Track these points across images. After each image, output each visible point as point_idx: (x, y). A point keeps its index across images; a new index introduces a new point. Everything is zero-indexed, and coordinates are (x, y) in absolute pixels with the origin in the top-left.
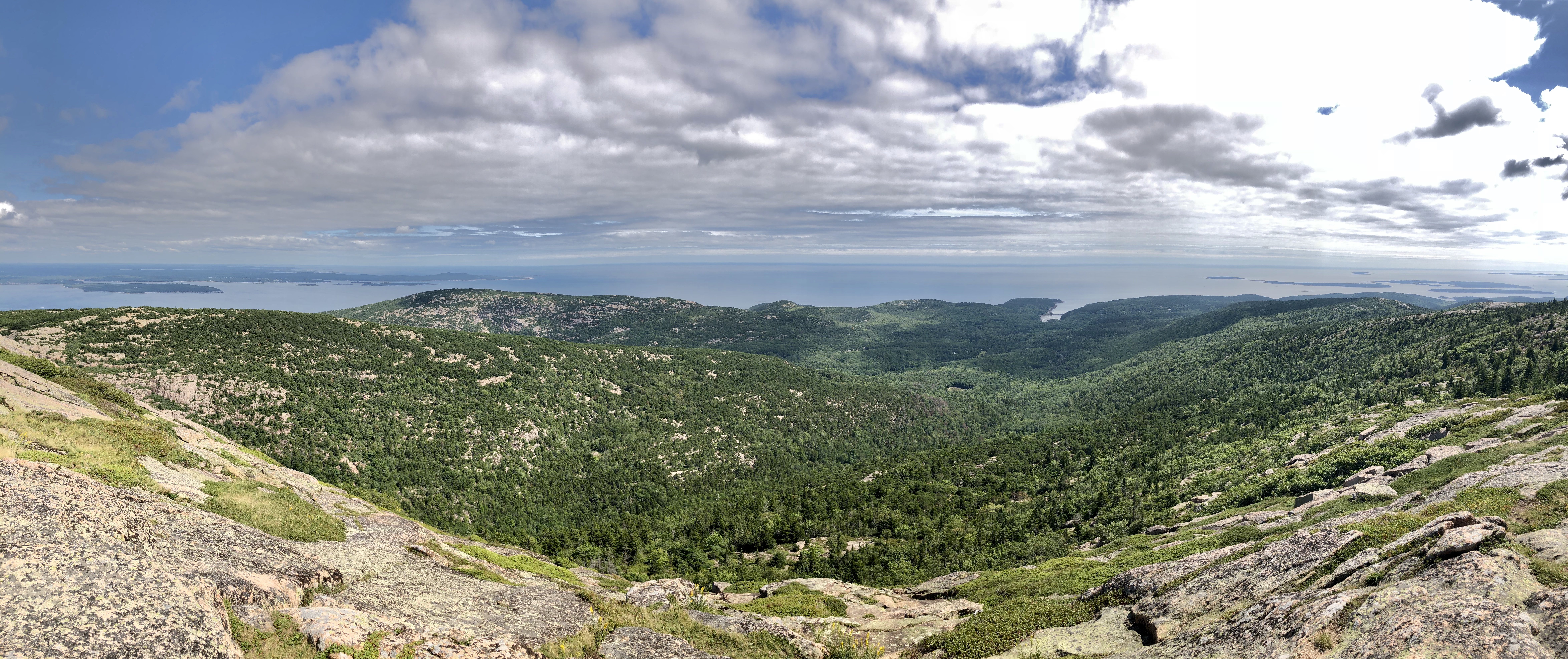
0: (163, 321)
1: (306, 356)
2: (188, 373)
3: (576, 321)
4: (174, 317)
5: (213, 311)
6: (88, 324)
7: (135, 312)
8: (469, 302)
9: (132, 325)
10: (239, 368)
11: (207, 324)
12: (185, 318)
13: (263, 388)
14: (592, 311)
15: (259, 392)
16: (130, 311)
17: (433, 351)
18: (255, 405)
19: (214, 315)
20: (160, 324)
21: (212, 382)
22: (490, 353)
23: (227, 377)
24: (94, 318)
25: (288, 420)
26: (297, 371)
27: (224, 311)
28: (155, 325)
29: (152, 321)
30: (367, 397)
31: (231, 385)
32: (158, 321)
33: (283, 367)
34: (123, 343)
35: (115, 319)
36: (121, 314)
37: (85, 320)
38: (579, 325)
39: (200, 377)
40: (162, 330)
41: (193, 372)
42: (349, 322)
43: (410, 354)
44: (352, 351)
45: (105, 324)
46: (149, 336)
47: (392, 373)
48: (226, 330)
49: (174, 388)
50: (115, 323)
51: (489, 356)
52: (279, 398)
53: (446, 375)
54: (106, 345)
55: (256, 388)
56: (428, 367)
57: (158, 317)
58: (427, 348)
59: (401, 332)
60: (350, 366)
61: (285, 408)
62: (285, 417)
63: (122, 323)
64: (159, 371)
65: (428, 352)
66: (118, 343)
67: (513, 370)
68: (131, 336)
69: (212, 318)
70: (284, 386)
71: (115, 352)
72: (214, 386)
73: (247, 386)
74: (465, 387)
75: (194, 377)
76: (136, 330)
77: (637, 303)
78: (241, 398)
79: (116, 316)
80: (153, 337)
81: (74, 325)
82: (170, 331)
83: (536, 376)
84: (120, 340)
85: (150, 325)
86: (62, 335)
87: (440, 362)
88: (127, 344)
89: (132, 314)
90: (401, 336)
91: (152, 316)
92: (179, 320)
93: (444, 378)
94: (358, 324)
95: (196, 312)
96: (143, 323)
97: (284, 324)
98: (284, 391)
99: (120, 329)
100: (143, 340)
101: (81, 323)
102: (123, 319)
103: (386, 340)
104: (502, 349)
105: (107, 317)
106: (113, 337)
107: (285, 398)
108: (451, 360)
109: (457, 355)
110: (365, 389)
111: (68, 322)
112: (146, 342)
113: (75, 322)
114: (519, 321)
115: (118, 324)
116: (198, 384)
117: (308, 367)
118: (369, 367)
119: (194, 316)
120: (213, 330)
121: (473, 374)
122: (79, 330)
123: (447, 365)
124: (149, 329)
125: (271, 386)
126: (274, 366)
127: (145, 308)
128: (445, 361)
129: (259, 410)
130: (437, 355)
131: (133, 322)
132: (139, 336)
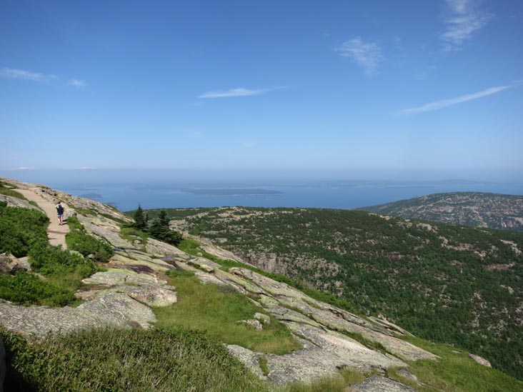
0: (251, 216)
1: (351, 241)
2: (270, 252)
4: (258, 213)
5: (284, 209)
6: (202, 218)
7: (232, 210)
8: (472, 202)
9: (231, 219)
10: (305, 249)
11: (281, 218)
12: (266, 214)
13: (323, 263)
15: (319, 266)
16: (229, 209)
17: (446, 241)
18: (317, 275)
19: (285, 212)
20: (250, 219)
21: (287, 259)
22: (494, 245)
23: (297, 256)
24: (206, 214)
25: (340, 287)
26: (345, 252)
27: (292, 209)
28: (246, 218)
29: (243, 217)
30: (396, 272)
31: (300, 261)
32: (248, 216)
33: (335, 249)
34: (225, 231)
35: (219, 215)
36: (222, 211)
37: (200, 216)
39: (278, 255)
40: (251, 222)
41: (274, 252)
42: (381, 216)
43: (428, 241)
44: (384, 237)
45: (214, 218)
46: (242, 226)
47: (414, 255)
48: (294, 222)
49: (260, 262)
50: (220, 217)
51: (493, 247)
52: (334, 271)
53: (457, 260)
54: (214, 232)
55: (317, 264)
56: (443, 252)
57: (247, 214)
58: (441, 238)
59: (420, 224)
60: (384, 248)
61: (339, 277)
62: (338, 284)
63: (225, 218)
64: (250, 251)
65: (442, 241)
66: (222, 231)
67: (515, 260)
68: (230, 227)
69: (284, 214)
70: (337, 262)
71: (220, 237)
72: (288, 262)
73: (311, 262)
74: (473, 270)
75: (274, 256)
76: (234, 223)
78: (307, 270)
79: (220, 212)
80: (245, 227)
81: (193, 219)
82: (256, 224)
84: (224, 229)
85: (242, 219)
86: (185, 226)
87: (451, 249)
88: (228, 232)
89: (231, 212)
91: (244, 213)
92: (262, 215)
93: (455, 261)
94: (387, 218)
95: (273, 210)
96: (238, 218)
97: (335, 219)
98: (337, 266)
99: (223, 222)
100: (239, 229)
101: (197, 217)
102: (225, 215)
103: (409, 230)
104: (506, 242)
105: (215, 214)
106: (219, 227)
107: (338, 271)
108: (461, 249)
109: (466, 244)
110: (395, 266)
111: (189, 217)
112: (241, 231)
113: (194, 217)
115: (222, 218)
116: (277, 260)
117: (352, 249)
118: (397, 249)
119: (272, 213)
120: (285, 223)
121: (479, 260)
122: (198, 222)
123: (458, 252)
124: (242, 221)
125: (328, 262)
126: (329, 248)
127: (239, 207)
128: (456, 248)
129: (320, 279)
130: (449, 244)
131: (232, 217)
132: (236, 227)
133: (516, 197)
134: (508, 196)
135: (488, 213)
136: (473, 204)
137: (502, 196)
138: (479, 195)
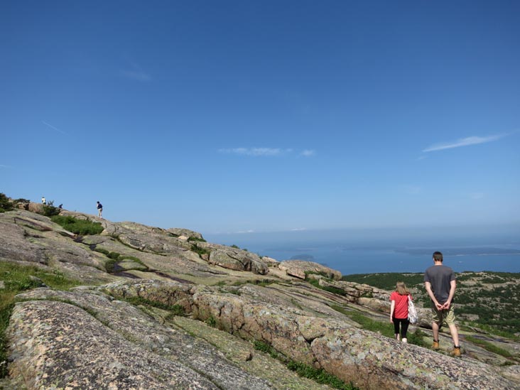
0: (509, 285)
4: (519, 282)
7: (479, 276)
9: (480, 288)
16: (474, 275)
20: (508, 289)
28: (502, 288)
29: (497, 286)
32: (504, 285)
34: (474, 305)
35: (462, 282)
36: (465, 278)
40: (510, 294)
50: (464, 286)
57: (503, 282)
63: (470, 287)
66: (469, 305)
68: (481, 299)
71: (468, 313)
76: (485, 293)
80: (502, 301)
84: (471, 302)
85: (497, 289)
88: (478, 306)
89: (477, 278)
91: (497, 281)
96: (490, 287)
99: (469, 292)
100: (494, 303)
111: (421, 284)
112: (497, 305)
115: (466, 287)
124: (496, 293)
127: (489, 273)
131: (480, 286)
132: (489, 299)
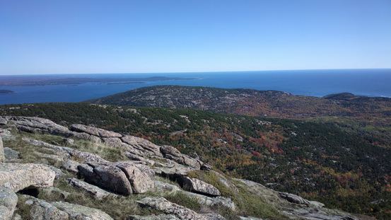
3: (223, 102)
14: (232, 97)
17: (146, 119)
38: (224, 104)
42: (100, 106)
51: (175, 120)
56: (144, 127)
58: (143, 117)
59: (129, 109)
65: (144, 120)
67: (188, 127)
77: (256, 93)
83: (200, 130)
90: (129, 112)
94: (105, 107)
103: (121, 114)
104: (183, 116)
108: (156, 123)
109: (159, 120)
114: (193, 101)
121: (167, 130)
123: (154, 126)
128: (153, 124)
130: (148, 121)
133: (192, 88)
134: (188, 87)
135: (177, 99)
136: (167, 93)
137: (185, 87)
138: (170, 87)
